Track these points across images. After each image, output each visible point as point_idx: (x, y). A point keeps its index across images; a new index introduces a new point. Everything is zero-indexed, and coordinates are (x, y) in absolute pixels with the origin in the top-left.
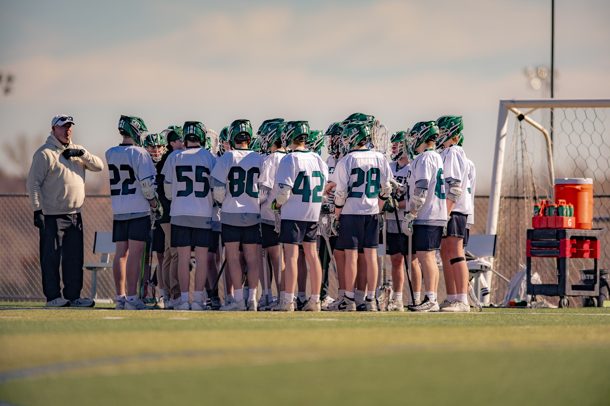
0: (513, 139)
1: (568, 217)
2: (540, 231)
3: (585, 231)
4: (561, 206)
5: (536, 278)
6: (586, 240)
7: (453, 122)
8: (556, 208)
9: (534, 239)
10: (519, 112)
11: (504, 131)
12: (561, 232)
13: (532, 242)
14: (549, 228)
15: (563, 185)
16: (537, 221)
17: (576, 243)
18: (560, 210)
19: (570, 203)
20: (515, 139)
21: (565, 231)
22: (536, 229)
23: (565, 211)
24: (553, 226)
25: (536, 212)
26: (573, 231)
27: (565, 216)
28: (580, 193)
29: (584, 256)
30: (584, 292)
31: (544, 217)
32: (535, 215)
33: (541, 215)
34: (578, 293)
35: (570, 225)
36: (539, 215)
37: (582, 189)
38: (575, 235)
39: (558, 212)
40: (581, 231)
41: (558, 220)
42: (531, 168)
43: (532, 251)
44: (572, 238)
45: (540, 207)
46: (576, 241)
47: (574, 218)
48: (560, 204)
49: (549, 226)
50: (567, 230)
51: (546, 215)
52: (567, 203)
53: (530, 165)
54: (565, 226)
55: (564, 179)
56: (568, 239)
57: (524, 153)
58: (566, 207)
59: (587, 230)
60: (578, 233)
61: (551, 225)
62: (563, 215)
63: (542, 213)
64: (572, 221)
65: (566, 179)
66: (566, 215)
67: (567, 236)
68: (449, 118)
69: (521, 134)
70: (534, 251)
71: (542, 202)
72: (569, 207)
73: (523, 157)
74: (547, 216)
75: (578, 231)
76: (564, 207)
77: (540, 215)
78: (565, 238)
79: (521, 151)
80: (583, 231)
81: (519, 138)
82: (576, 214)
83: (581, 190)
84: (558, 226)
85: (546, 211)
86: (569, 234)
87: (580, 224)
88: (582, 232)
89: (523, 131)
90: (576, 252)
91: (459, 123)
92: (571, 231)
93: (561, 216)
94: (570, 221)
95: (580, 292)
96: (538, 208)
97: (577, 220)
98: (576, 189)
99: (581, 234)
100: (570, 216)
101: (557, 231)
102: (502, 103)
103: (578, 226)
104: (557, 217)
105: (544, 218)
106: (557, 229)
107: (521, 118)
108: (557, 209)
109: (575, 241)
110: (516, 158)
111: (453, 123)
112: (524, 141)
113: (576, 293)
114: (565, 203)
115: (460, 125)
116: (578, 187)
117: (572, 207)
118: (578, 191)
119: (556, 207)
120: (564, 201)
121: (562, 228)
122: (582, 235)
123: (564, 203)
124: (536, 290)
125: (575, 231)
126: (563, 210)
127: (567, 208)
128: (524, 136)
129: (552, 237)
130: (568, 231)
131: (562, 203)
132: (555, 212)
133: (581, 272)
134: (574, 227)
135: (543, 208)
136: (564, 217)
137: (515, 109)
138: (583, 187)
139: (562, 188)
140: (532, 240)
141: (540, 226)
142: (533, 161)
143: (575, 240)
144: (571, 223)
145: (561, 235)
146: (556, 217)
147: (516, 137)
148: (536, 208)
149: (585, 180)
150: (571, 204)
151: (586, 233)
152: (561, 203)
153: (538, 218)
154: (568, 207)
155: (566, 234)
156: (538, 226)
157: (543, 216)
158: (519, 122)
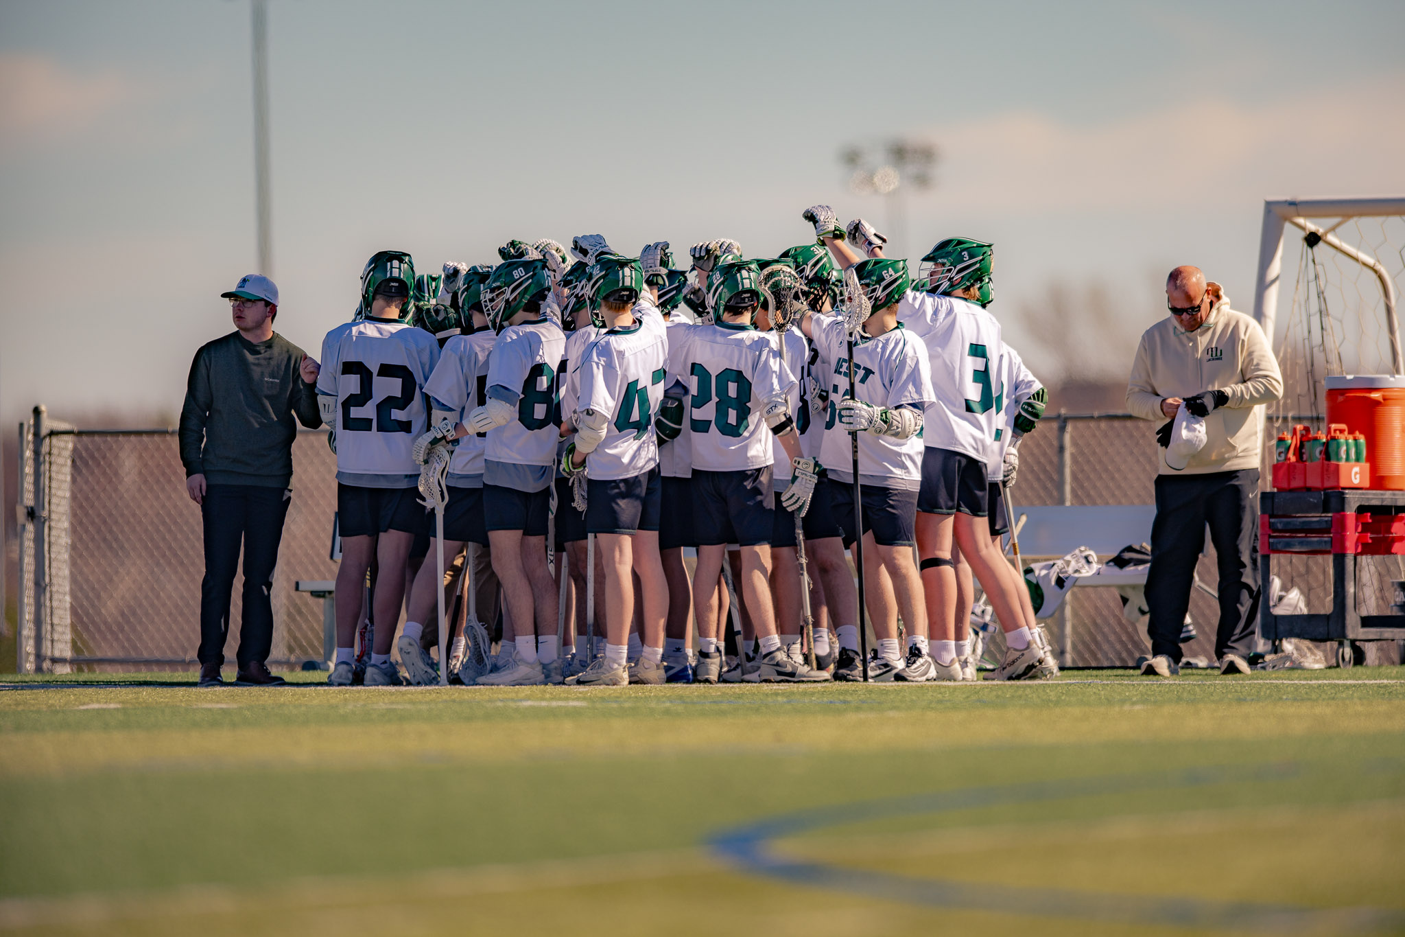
0: (1297, 288)
1: (1353, 463)
2: (1289, 496)
3: (1394, 495)
4: (1334, 438)
5: (1294, 602)
6: (1397, 513)
7: (965, 253)
8: (1324, 443)
9: (1275, 512)
10: (1311, 226)
11: (1275, 268)
12: (1334, 498)
13: (1272, 520)
14: (1309, 489)
15: (1343, 391)
16: (1281, 473)
17: (1370, 521)
18: (1332, 448)
19: (1357, 433)
20: (1302, 287)
21: (1343, 494)
22: (1280, 490)
23: (1344, 448)
24: (1318, 484)
25: (1280, 454)
26: (1363, 494)
27: (1344, 460)
28: (1380, 408)
29: (1394, 550)
30: (1392, 632)
31: (1297, 464)
32: (1279, 459)
33: (1293, 459)
34: (1379, 634)
35: (1356, 481)
36: (1287, 459)
37: (1385, 399)
38: (1367, 504)
39: (1328, 452)
40: (1382, 494)
41: (1327, 470)
42: (1339, 354)
43: (1271, 540)
44: (1362, 510)
45: (1290, 441)
46: (1371, 517)
47: (1368, 465)
48: (1333, 434)
49: (1310, 483)
50: (1347, 491)
51: (1305, 459)
52: (1350, 433)
53: (1337, 346)
54: (1343, 483)
55: (1345, 377)
56: (1350, 511)
57: (1323, 319)
58: (1346, 440)
59: (1397, 492)
60: (1376, 498)
61: (1313, 482)
62: (1338, 458)
63: (1294, 454)
64: (1361, 473)
65: (1350, 377)
66: (1348, 459)
67: (1346, 506)
68: (960, 243)
69: (1316, 277)
70: (1276, 540)
71: (1295, 430)
72: (1355, 439)
73: (1322, 328)
74: (1305, 461)
75: (1374, 494)
76: (1342, 441)
77: (1289, 459)
78: (1343, 509)
79: (1318, 315)
80: (1388, 494)
81: (1313, 285)
82: (1373, 455)
83: (1382, 401)
84: (1327, 484)
85: (1303, 451)
86: (1353, 501)
87: (1382, 478)
88: (1386, 497)
89: (1319, 268)
90: (1370, 541)
91: (981, 258)
92: (1356, 494)
93: (1333, 462)
94: (1356, 473)
95: (1381, 632)
96: (1286, 444)
97: (1374, 469)
98: (1369, 399)
99: (1383, 500)
100: (1358, 460)
101: (1325, 494)
102: (1269, 205)
103: (1378, 481)
104: (1326, 462)
105: (1300, 465)
106: (1325, 489)
107: (1313, 240)
108: (1326, 445)
109: (1368, 518)
110: (1309, 332)
111: (966, 256)
112: (1323, 293)
113: (1372, 632)
114: (1346, 433)
115: (981, 260)
116: (1375, 395)
117: (1362, 440)
118: (1377, 403)
119: (1324, 440)
120: (1343, 426)
121: (1338, 487)
122: (1385, 503)
123: (1342, 431)
124: (1281, 628)
125: (1367, 494)
126: (1338, 446)
127: (1349, 443)
128: (1322, 282)
129: (1313, 508)
130: (1349, 495)
131: (1338, 432)
132: (1321, 453)
133: (1396, 586)
134: (1367, 484)
135: (1296, 444)
136: (1342, 463)
137: (1301, 221)
138: (1386, 394)
139: (1341, 399)
140: (1271, 516)
141: (1289, 483)
142: (1344, 338)
143: (1369, 514)
144: (1358, 476)
145: (1334, 502)
146: (1323, 463)
147: (1306, 284)
148: (1281, 443)
149: (1392, 379)
150: (1360, 433)
151: (1396, 499)
152: (1335, 430)
153: (1285, 468)
154: (1351, 441)
155: (1346, 501)
156: (1285, 485)
157: (1297, 461)
158: (1309, 249)
